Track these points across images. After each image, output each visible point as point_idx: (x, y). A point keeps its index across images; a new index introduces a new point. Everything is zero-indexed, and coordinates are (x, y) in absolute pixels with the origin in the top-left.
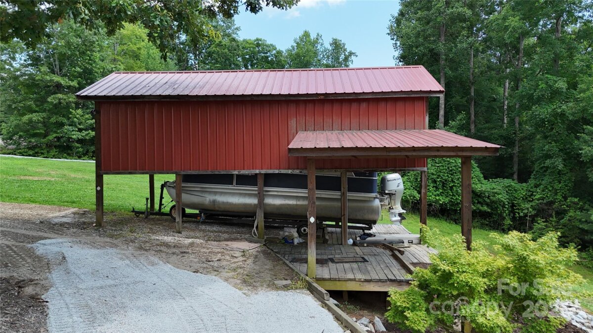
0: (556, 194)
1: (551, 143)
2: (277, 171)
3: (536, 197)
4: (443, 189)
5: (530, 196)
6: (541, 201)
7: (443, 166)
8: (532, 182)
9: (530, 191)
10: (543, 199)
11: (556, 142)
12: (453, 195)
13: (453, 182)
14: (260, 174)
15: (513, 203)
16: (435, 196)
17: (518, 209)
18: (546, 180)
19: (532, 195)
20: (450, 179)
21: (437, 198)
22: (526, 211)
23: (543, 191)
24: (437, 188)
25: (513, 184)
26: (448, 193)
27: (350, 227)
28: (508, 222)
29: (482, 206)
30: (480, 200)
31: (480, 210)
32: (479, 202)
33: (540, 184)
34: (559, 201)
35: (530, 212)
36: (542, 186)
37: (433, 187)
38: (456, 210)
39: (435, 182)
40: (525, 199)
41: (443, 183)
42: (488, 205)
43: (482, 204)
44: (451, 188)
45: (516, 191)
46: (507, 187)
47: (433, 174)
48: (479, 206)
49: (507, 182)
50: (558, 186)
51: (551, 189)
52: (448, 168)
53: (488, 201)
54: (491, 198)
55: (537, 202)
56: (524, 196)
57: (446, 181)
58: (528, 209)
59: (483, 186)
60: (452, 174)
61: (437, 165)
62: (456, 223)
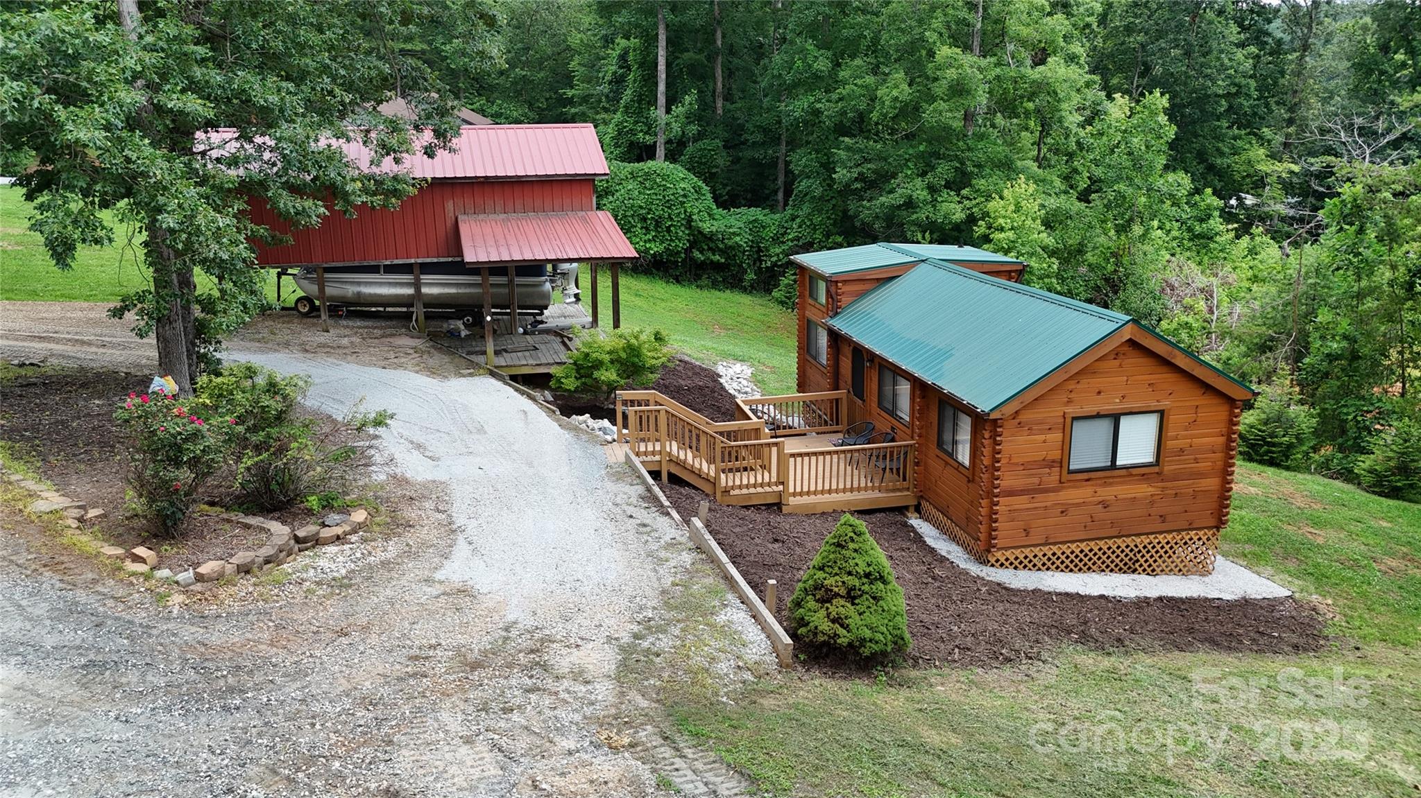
0: (815, 230)
1: (810, 153)
2: (435, 260)
3: (790, 237)
4: (656, 231)
5: (783, 235)
6: (795, 242)
7: (656, 194)
8: (789, 211)
9: (783, 227)
10: (798, 239)
11: (817, 152)
12: (671, 240)
13: (672, 219)
14: (416, 263)
15: (759, 247)
16: (645, 242)
17: (766, 255)
18: (806, 209)
19: (785, 233)
20: (666, 215)
21: (648, 245)
22: (774, 259)
23: (800, 227)
24: (647, 229)
25: (761, 217)
26: (663, 236)
27: (519, 314)
28: (750, 276)
29: (714, 255)
30: (712, 245)
31: (712, 261)
32: (710, 249)
33: (798, 216)
34: (819, 242)
35: (780, 260)
36: (798, 220)
37: (642, 228)
38: (678, 262)
39: (644, 219)
40: (776, 240)
41: (656, 221)
42: (722, 252)
43: (713, 251)
44: (668, 227)
45: (764, 227)
46: (750, 222)
47: (641, 207)
48: (710, 254)
49: (755, 213)
50: (817, 219)
51: (808, 223)
52: (664, 197)
53: (721, 246)
54: (726, 241)
55: (790, 244)
56: (775, 235)
57: (660, 217)
58: (778, 255)
59: (715, 223)
60: (669, 208)
61: (648, 192)
62: (678, 282)
